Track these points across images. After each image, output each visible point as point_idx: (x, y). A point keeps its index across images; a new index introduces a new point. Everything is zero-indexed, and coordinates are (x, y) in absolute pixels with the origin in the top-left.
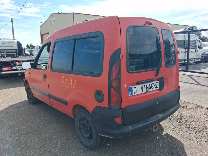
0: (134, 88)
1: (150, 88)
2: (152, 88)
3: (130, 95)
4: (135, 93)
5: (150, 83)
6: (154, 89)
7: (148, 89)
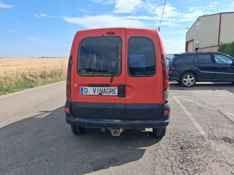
0: (85, 88)
1: (105, 92)
2: (108, 92)
3: (81, 93)
4: (85, 93)
5: (106, 88)
6: (109, 94)
7: (102, 92)
